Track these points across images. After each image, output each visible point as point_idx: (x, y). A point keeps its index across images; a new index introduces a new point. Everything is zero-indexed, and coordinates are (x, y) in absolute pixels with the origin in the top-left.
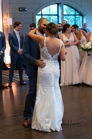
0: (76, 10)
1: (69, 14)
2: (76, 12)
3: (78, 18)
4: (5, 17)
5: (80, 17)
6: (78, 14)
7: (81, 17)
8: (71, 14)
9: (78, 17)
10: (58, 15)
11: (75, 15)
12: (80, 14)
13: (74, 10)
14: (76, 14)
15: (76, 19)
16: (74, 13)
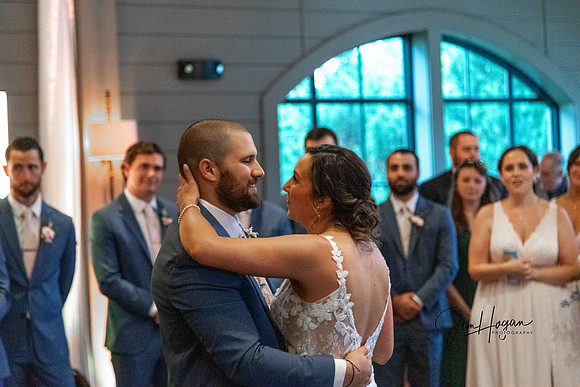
0: (513, 70)
1: (473, 95)
2: (515, 81)
3: (530, 119)
5: (542, 113)
6: (528, 93)
7: (547, 114)
8: (483, 95)
9: (526, 115)
10: (408, 102)
11: (510, 101)
12: (543, 96)
13: (505, 74)
14: (517, 93)
15: (519, 126)
16: (505, 87)
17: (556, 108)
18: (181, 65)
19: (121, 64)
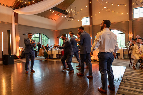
0: (46, 36)
4: (17, 37)
10: (39, 38)
11: (46, 38)
12: (48, 38)
17: (49, 39)
18: (23, 34)
19: (19, 34)
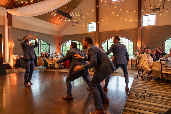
4: (10, 42)
7: (49, 46)
13: (46, 43)
19: (13, 39)
